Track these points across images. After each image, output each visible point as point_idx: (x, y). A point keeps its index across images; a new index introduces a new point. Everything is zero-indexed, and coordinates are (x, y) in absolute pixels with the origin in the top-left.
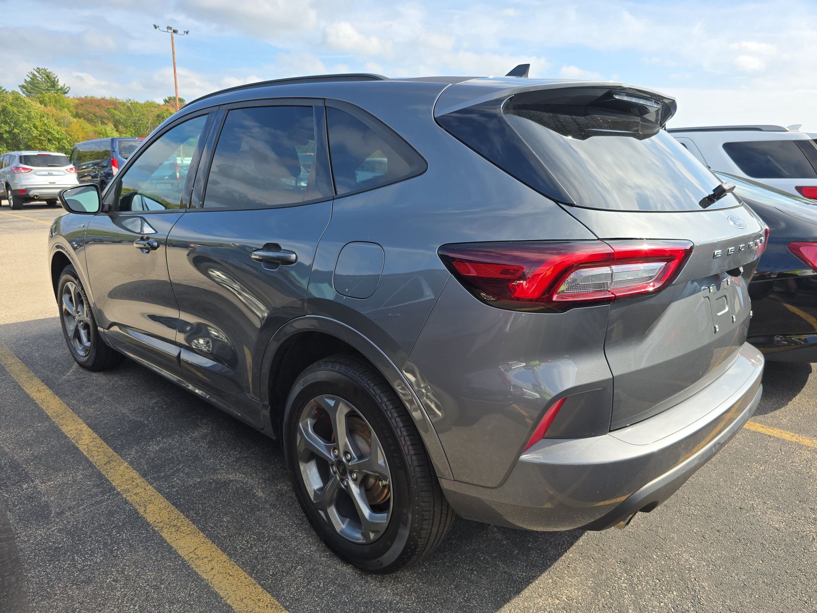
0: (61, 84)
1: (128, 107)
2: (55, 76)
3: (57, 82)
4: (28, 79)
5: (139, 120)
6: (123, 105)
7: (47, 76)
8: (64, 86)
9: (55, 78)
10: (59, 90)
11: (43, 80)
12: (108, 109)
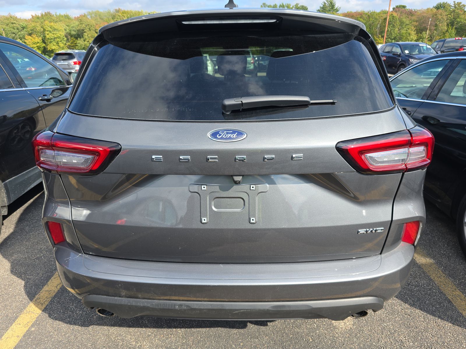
0: (336, 6)
1: (368, 15)
2: (334, 2)
3: (335, 6)
4: (322, 6)
5: (373, 23)
6: (366, 15)
7: (331, 3)
8: (338, 7)
9: (334, 3)
10: (335, 10)
11: (329, 5)
12: (357, 18)
